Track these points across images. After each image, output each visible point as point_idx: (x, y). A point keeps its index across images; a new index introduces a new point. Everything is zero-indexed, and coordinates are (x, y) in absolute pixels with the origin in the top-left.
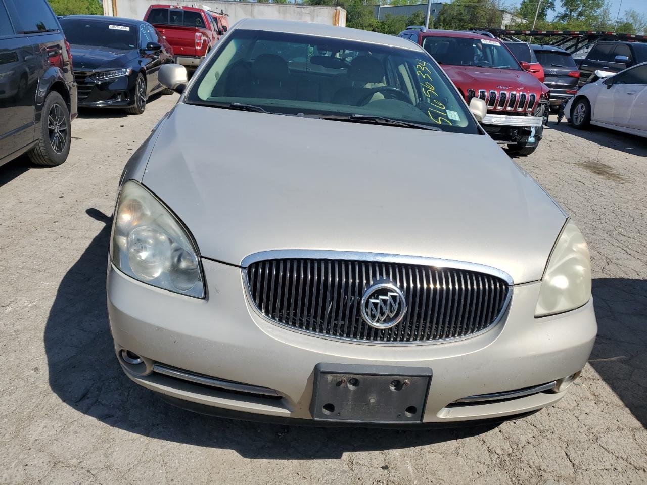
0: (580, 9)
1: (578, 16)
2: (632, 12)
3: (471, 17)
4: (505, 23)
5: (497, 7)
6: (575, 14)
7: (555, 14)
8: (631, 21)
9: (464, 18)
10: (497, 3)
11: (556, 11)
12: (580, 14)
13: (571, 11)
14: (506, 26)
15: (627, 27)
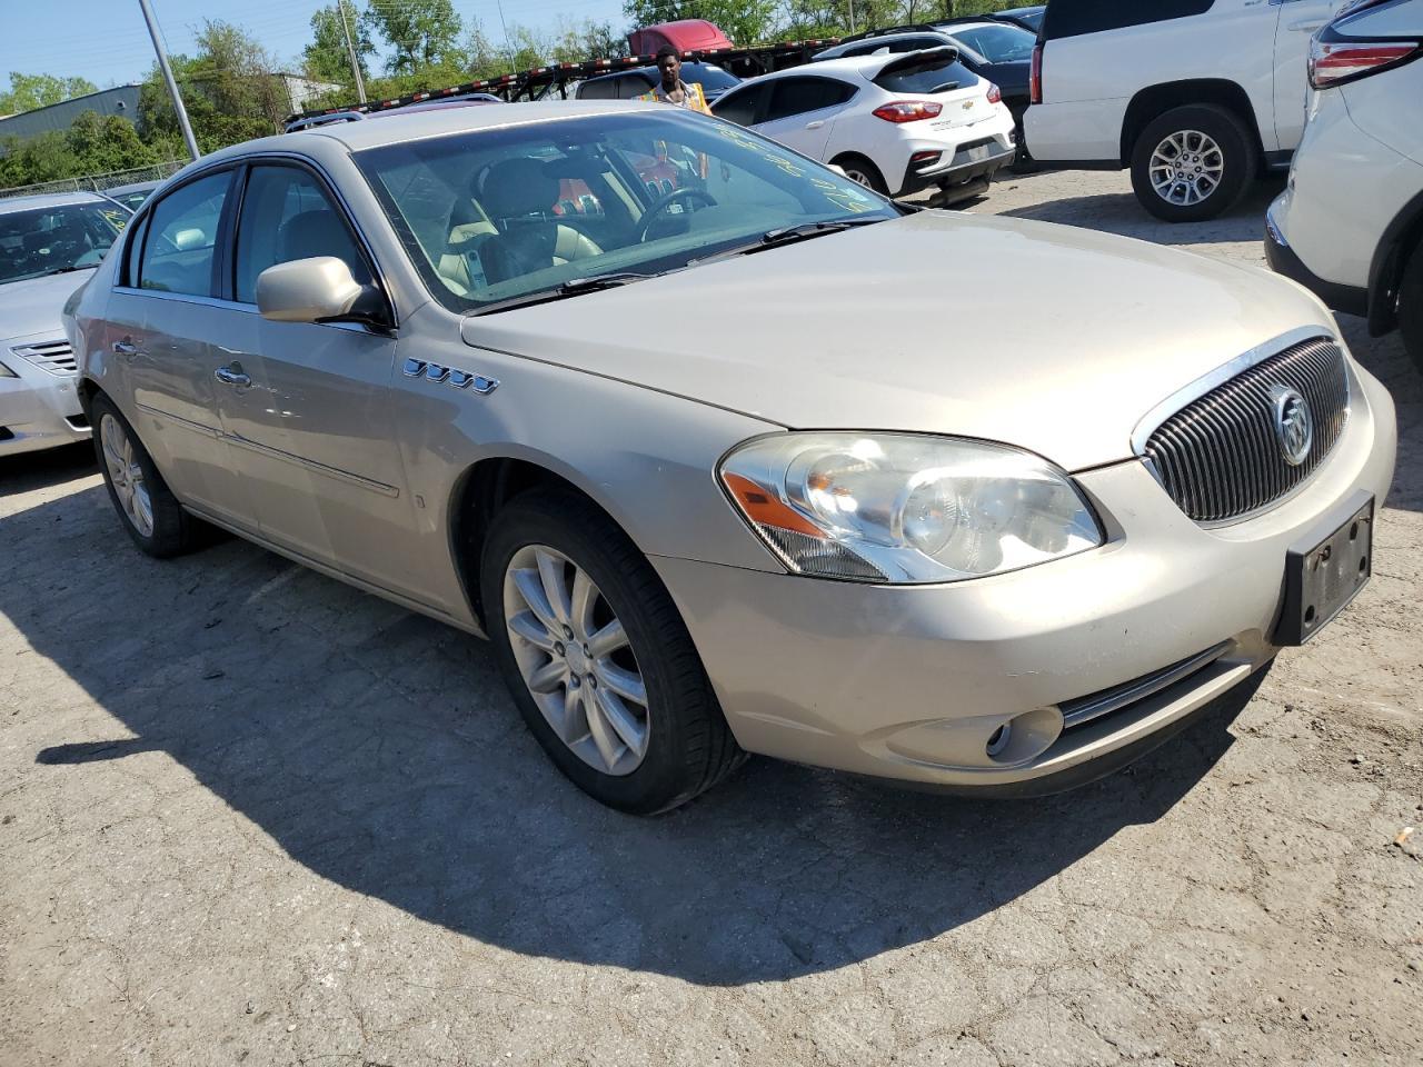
0: (424, 43)
1: (426, 56)
2: (517, 29)
3: (217, 104)
4: (300, 100)
5: (264, 68)
6: (419, 54)
7: (383, 61)
8: (524, 46)
9: (203, 106)
10: (261, 62)
11: (382, 54)
12: (429, 52)
13: (409, 49)
14: (303, 105)
15: (525, 57)
